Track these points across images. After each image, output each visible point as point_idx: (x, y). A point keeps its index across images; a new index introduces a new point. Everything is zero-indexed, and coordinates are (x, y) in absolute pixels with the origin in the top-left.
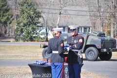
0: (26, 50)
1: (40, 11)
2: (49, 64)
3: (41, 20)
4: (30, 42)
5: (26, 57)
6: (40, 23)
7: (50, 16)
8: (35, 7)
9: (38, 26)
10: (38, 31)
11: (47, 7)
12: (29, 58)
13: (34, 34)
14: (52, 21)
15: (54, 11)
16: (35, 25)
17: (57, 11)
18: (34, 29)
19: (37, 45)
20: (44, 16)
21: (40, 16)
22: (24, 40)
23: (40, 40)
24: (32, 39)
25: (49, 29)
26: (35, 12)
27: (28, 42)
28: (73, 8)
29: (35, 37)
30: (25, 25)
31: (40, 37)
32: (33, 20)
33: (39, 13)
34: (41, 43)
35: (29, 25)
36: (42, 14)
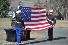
0: (3, 22)
1: (10, 3)
2: (15, 29)
3: (10, 7)
4: (4, 19)
5: (3, 26)
6: (9, 9)
7: (15, 5)
8: (7, 1)
9: (8, 11)
10: (8, 13)
11: (13, 1)
12: (4, 27)
13: (6, 14)
14: (16, 8)
15: (16, 3)
16: (7, 10)
17: (18, 3)
18: (6, 12)
19: (8, 20)
20: (12, 6)
21: (10, 6)
22: (2, 17)
23: (10, 17)
24: (5, 17)
25: (14, 12)
26: (7, 4)
27: (3, 19)
28: (26, 1)
29: (7, 16)
30: (2, 10)
31: (9, 16)
32: (6, 8)
33: (9, 4)
34: (10, 19)
35: (4, 10)
36: (11, 5)
